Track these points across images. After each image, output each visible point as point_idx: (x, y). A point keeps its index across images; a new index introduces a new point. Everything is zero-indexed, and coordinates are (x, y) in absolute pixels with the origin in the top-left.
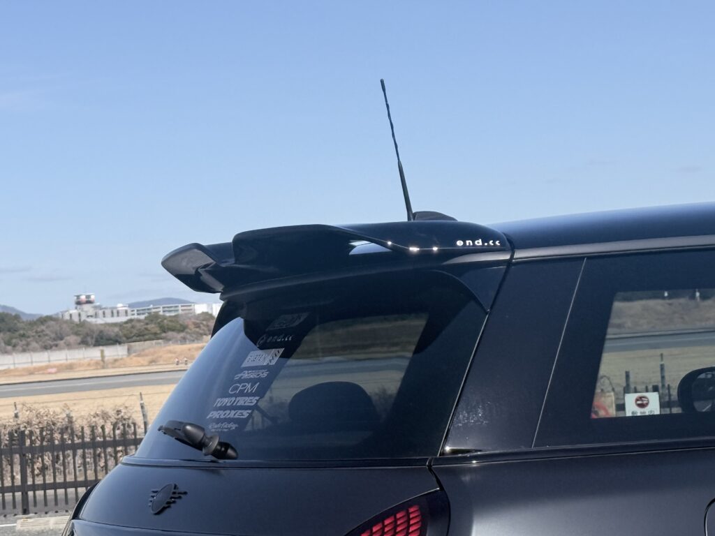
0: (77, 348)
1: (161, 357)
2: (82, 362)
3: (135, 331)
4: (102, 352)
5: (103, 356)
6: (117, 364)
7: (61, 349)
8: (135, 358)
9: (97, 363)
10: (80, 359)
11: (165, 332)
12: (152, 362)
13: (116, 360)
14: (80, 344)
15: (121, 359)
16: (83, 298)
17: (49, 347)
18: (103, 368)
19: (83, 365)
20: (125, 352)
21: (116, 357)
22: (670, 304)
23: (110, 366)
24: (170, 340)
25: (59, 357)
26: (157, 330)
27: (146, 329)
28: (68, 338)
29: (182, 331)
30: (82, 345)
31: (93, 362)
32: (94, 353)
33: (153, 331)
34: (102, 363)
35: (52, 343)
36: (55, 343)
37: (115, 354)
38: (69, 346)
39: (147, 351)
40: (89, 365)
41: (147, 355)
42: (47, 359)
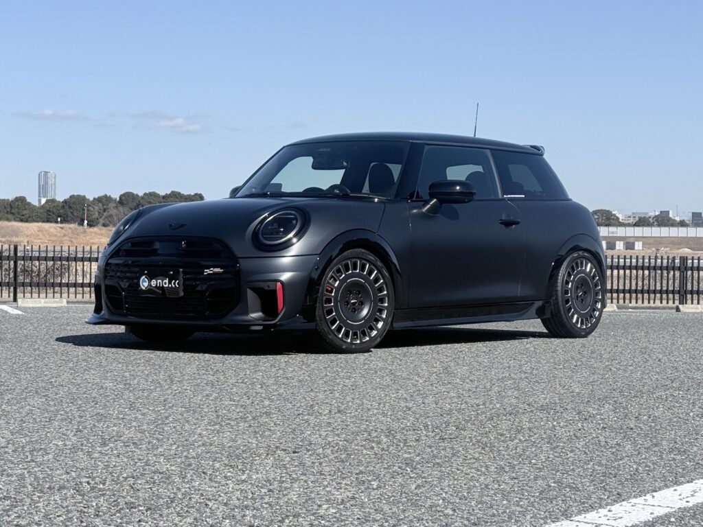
22: (62, 228)
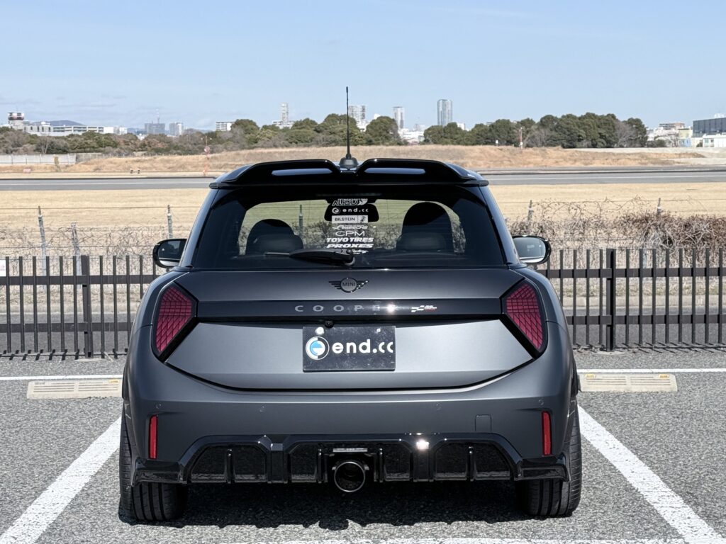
0: (33, 154)
1: (104, 166)
2: (39, 165)
3: (77, 144)
4: (56, 159)
5: (56, 162)
6: (68, 169)
7: (20, 154)
8: (83, 166)
9: (52, 168)
10: (38, 164)
11: (102, 147)
12: (97, 169)
13: (67, 166)
14: (34, 151)
15: (72, 166)
16: (15, 115)
17: (9, 152)
18: (57, 171)
19: (41, 168)
20: (74, 160)
21: (67, 164)
23: (62, 170)
24: (107, 153)
25: (20, 160)
26: (95, 145)
27: (86, 143)
28: (25, 145)
29: (116, 147)
30: (37, 152)
31: (48, 166)
32: (50, 159)
33: (92, 145)
34: (56, 168)
35: (13, 149)
36: (15, 149)
37: (66, 161)
38: (26, 152)
39: (92, 161)
40: (45, 168)
41: (92, 164)
42: (10, 161)
